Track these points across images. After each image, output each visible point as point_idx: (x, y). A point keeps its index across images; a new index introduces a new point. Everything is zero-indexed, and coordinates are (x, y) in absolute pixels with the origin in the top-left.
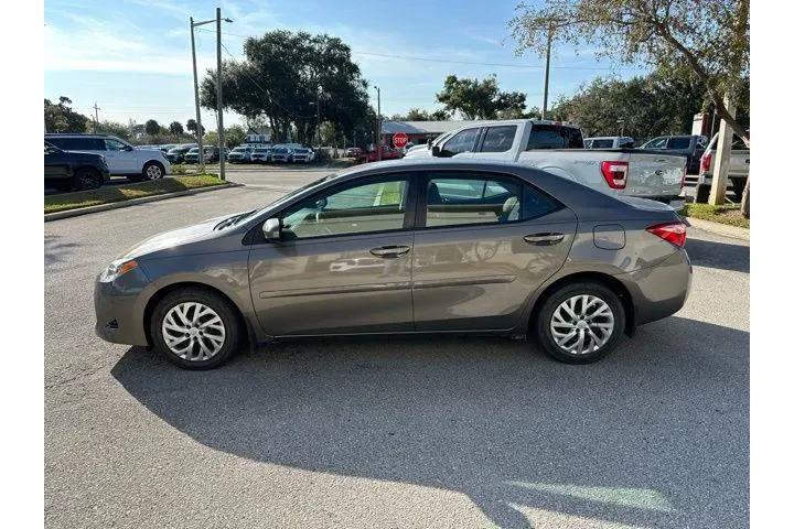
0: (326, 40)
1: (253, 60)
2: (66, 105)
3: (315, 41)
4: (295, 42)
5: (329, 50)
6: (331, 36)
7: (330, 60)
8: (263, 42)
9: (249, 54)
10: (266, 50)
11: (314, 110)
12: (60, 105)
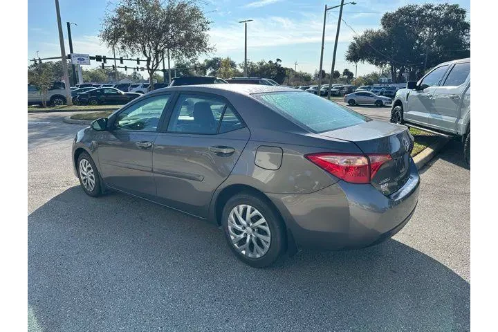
0: (446, 7)
1: (385, 27)
2: (279, 63)
3: (436, 9)
4: (421, 11)
5: (446, 14)
6: (450, 4)
7: (447, 21)
8: (395, 15)
9: (383, 24)
10: (396, 20)
11: (423, 59)
12: (276, 63)
